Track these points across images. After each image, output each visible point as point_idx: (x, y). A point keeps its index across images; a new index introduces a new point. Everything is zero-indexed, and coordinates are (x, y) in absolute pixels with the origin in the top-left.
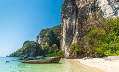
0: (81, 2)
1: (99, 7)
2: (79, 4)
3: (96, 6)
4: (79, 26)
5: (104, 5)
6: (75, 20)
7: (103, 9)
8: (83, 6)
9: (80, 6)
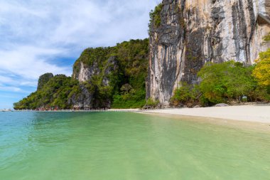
0: (194, 19)
1: (219, 38)
2: (190, 22)
3: (216, 34)
4: (186, 64)
5: (227, 38)
6: (180, 52)
7: (224, 42)
8: (196, 29)
9: (191, 27)
